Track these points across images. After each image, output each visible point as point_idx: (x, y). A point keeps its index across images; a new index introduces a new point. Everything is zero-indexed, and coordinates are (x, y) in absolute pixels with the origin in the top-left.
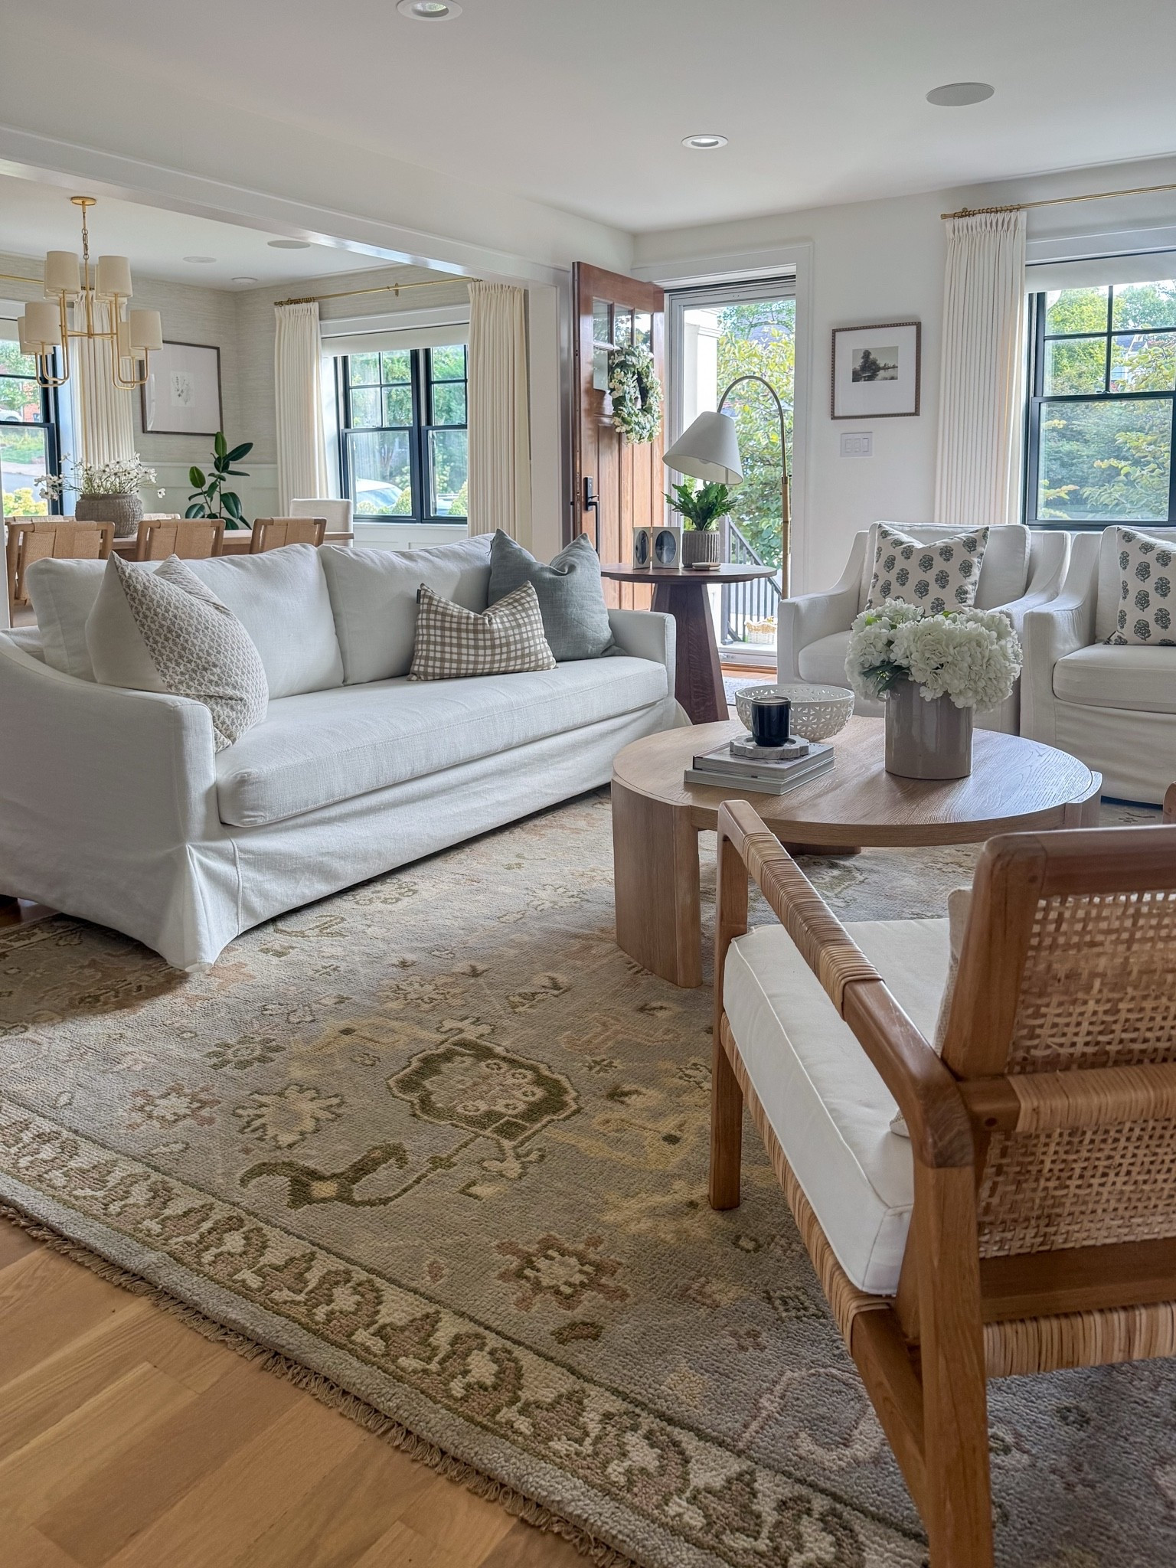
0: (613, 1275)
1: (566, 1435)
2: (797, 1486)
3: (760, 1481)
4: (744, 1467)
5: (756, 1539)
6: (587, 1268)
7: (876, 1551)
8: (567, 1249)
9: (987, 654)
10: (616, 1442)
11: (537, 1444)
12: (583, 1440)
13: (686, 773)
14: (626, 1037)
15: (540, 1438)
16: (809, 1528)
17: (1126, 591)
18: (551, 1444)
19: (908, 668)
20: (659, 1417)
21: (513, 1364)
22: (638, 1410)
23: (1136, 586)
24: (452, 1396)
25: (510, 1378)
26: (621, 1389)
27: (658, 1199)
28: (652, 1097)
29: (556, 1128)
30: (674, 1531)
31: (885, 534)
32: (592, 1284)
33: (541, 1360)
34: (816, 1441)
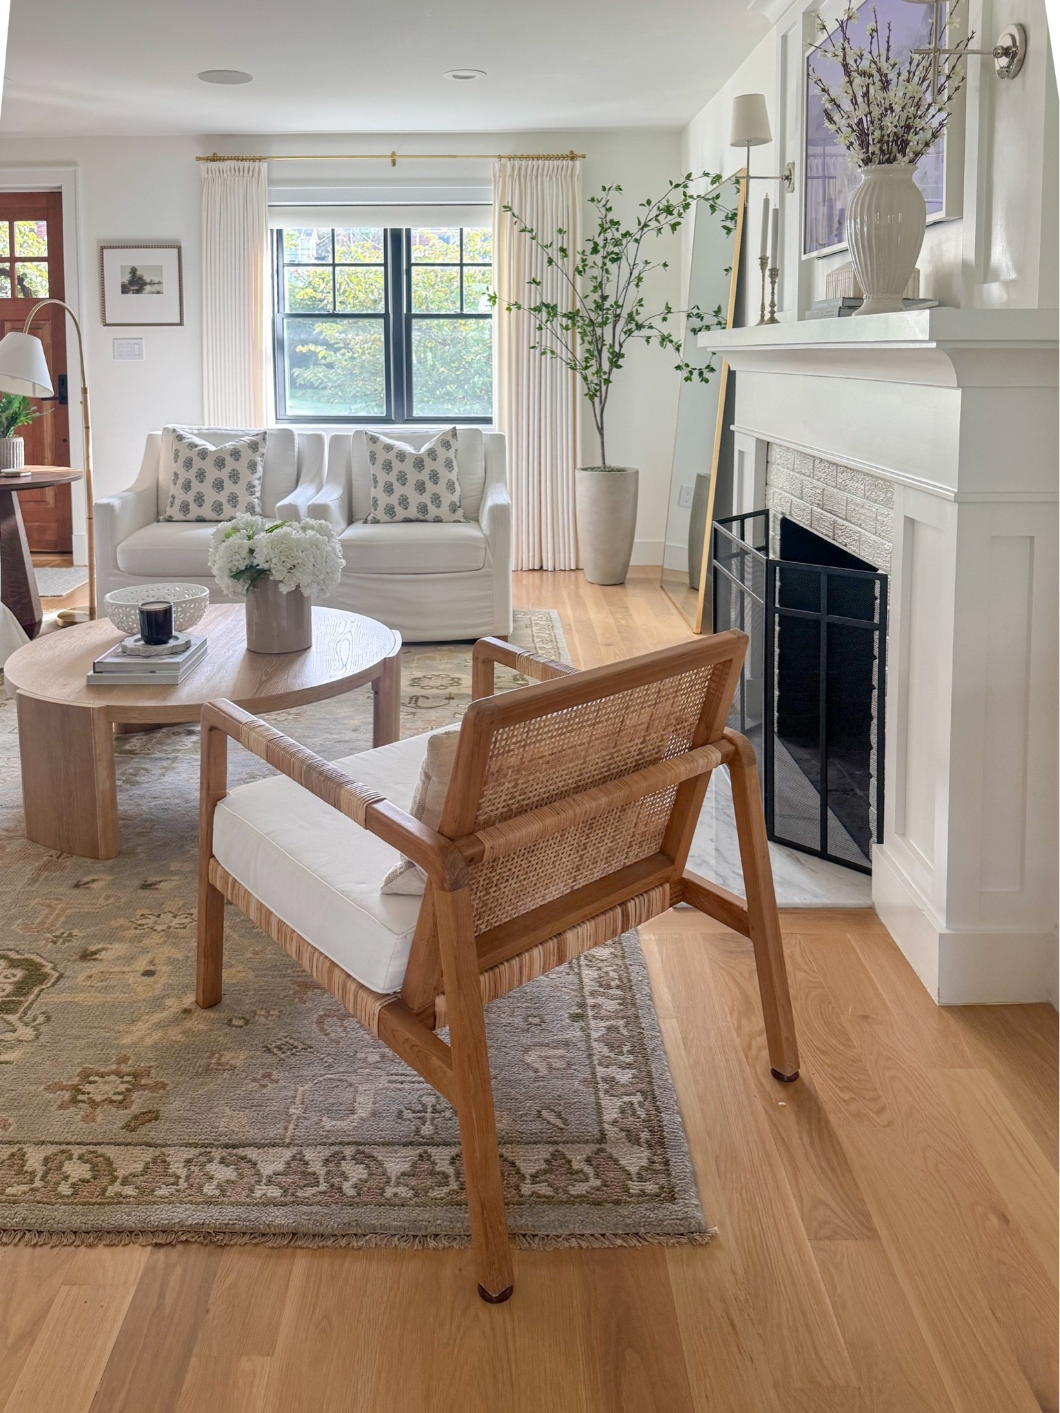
0: (148, 1076)
1: (164, 1183)
2: (332, 1148)
3: (307, 1155)
4: (295, 1152)
5: (318, 1186)
6: (126, 1078)
7: (390, 1161)
8: (103, 1072)
9: (324, 555)
10: (202, 1174)
11: (145, 1195)
12: (178, 1182)
13: (89, 677)
14: (73, 910)
15: (146, 1193)
16: (346, 1166)
17: (376, 481)
18: (156, 1193)
19: (269, 570)
20: (225, 1147)
21: (101, 1158)
22: (208, 1150)
23: (383, 478)
24: (64, 1196)
25: (102, 1169)
26: (191, 1141)
27: (157, 1017)
28: (118, 949)
29: (48, 994)
30: (265, 1205)
31: (180, 438)
32: (135, 1087)
33: (122, 1148)
34: (334, 1119)
